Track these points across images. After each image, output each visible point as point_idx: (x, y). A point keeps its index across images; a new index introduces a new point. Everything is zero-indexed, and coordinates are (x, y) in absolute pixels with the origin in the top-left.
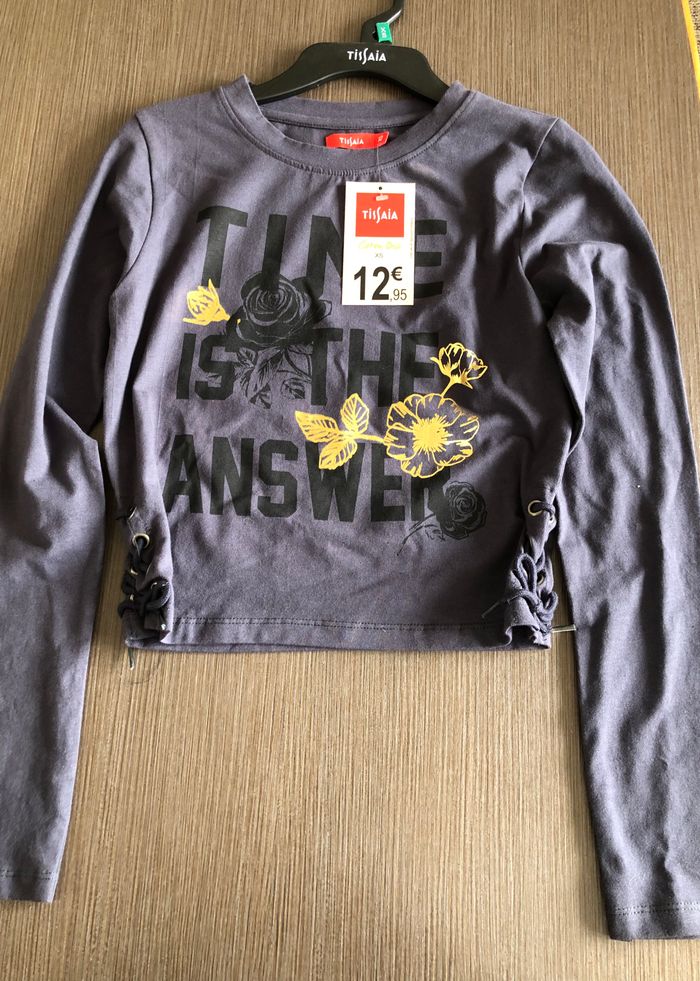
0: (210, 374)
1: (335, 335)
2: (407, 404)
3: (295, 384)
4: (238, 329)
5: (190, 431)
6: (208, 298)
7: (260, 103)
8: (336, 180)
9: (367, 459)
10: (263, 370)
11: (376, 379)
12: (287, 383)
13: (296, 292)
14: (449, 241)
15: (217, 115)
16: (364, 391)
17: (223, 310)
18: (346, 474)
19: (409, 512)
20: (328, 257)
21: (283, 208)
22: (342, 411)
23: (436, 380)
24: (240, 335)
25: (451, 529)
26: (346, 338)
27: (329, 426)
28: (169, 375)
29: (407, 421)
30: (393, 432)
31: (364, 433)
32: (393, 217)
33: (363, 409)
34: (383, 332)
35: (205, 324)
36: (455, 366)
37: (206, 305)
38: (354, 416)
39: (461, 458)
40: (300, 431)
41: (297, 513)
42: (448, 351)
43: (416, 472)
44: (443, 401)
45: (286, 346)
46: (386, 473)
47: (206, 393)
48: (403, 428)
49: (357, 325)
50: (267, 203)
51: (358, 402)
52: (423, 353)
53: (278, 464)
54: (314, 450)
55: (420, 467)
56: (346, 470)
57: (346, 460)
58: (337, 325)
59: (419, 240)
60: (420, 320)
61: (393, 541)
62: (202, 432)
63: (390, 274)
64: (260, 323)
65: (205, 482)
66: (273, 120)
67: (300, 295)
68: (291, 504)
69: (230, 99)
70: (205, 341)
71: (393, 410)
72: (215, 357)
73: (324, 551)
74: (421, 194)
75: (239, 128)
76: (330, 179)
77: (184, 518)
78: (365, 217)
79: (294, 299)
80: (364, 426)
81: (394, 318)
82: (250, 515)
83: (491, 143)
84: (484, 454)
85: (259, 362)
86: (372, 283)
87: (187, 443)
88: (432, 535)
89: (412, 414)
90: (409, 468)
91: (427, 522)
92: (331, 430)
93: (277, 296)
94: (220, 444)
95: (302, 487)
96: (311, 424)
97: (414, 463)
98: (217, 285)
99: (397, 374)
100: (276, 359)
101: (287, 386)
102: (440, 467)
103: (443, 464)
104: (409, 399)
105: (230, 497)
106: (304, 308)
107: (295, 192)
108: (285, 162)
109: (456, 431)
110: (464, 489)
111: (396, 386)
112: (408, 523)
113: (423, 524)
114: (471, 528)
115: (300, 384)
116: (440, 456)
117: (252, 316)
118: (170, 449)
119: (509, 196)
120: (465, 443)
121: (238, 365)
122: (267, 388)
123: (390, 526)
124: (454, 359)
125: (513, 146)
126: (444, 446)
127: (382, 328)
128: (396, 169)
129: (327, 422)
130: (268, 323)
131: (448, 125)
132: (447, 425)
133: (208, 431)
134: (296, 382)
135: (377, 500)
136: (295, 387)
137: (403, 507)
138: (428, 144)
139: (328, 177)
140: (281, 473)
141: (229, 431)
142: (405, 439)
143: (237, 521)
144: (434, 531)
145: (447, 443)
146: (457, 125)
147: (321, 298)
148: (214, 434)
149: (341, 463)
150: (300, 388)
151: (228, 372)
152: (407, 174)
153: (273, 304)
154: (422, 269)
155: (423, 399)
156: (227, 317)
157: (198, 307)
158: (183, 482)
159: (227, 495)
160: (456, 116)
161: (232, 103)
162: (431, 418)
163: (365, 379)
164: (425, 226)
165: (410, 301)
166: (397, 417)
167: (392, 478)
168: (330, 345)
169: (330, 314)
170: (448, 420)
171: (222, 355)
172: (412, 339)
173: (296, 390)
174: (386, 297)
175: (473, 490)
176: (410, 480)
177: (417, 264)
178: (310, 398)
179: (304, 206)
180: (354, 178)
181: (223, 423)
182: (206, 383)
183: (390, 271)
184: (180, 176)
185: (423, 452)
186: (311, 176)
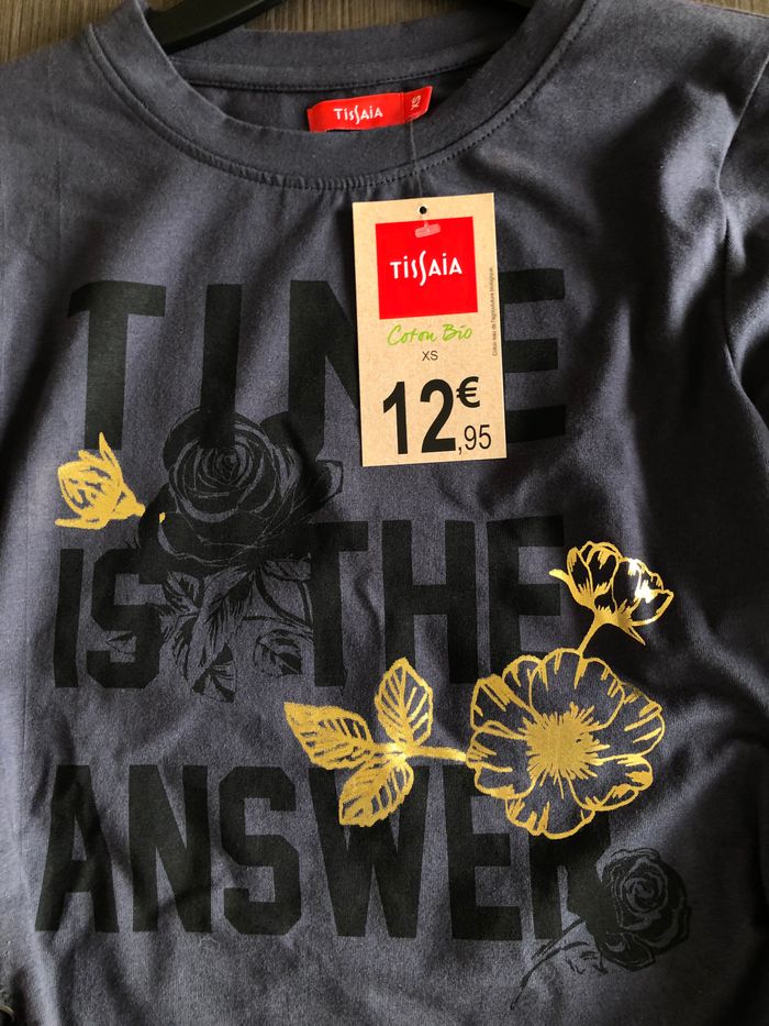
0: (115, 634)
1: (353, 537)
2: (509, 681)
3: (281, 642)
4: (161, 533)
5: (83, 758)
6: (102, 473)
7: (171, 49)
8: (333, 198)
9: (436, 803)
10: (216, 616)
11: (442, 621)
12: (264, 641)
13: (270, 446)
14: (570, 314)
15: (87, 84)
16: (420, 651)
17: (130, 495)
18: (396, 836)
19: (529, 923)
20: (330, 370)
21: (233, 270)
22: (377, 700)
23: (565, 619)
24: (166, 546)
25: (619, 948)
26: (375, 543)
27: (353, 734)
28: (38, 637)
29: (512, 717)
30: (485, 740)
31: (426, 744)
32: (452, 271)
33: (421, 692)
34: (447, 523)
35: (98, 526)
36: (602, 589)
37: (98, 487)
38: (402, 710)
39: (630, 793)
40: (296, 743)
41: (302, 923)
42: (585, 555)
43: (535, 825)
44: (583, 665)
45: (257, 563)
46: (477, 829)
47: (109, 676)
48: (503, 732)
49: (396, 511)
50: (200, 260)
51: (409, 677)
52: (534, 564)
53: (258, 820)
54: (326, 784)
55: (546, 812)
56: (395, 830)
57: (392, 808)
58: (356, 515)
59: (508, 315)
60: (524, 492)
61: (501, 982)
62: (106, 757)
63: (455, 394)
64: (205, 518)
65: (120, 863)
66: (200, 83)
67: (278, 451)
68: (290, 903)
69: (108, 49)
70: (100, 564)
71: (481, 690)
72: (120, 600)
73: (362, 1004)
74: (508, 214)
75: (134, 108)
76: (321, 197)
77: (84, 943)
78: (396, 276)
79: (267, 462)
80: (424, 727)
81: (468, 489)
82: (210, 931)
83: (645, 89)
84: (677, 786)
85: (207, 601)
86: (420, 416)
87: (78, 784)
88: (581, 964)
89: (521, 704)
90: (523, 817)
91: (569, 938)
92: (358, 741)
93: (233, 459)
94: (142, 780)
95: (309, 866)
96: (318, 729)
97: (533, 804)
98: (115, 444)
99: (484, 608)
100: (239, 594)
101: (266, 649)
102: (587, 813)
103: (594, 806)
104: (512, 668)
105: (171, 893)
106: (288, 479)
107: (254, 233)
108: (230, 171)
109: (616, 738)
110: (640, 861)
111: (484, 638)
112: (529, 944)
113: (561, 944)
114: (659, 945)
115: (291, 643)
116: (587, 787)
117: (187, 505)
118: (50, 796)
119: (692, 206)
120: (635, 759)
121: (167, 610)
122: (226, 656)
123: (493, 951)
124: (601, 575)
125: (694, 91)
126: (592, 768)
127: (445, 513)
128: (452, 164)
129: (349, 722)
130: (220, 517)
131: (554, 58)
132: (597, 727)
133: (119, 755)
134: (282, 637)
135: (461, 890)
136: (281, 649)
137: (517, 910)
138: (514, 106)
139: (316, 195)
140: (265, 839)
141: (157, 752)
142: (511, 755)
143: (186, 943)
144: (584, 955)
145: (599, 762)
146: (574, 57)
147: (320, 457)
148: (130, 759)
149: (382, 814)
150: (290, 650)
151: (148, 627)
152: (476, 175)
153: (226, 475)
154: (520, 377)
155: (541, 664)
156: (140, 510)
157: (82, 493)
158: (79, 863)
159: (164, 889)
160: (569, 37)
161: (114, 55)
162: (561, 712)
163: (419, 623)
164: (519, 284)
165: (499, 450)
166: (490, 709)
167: (488, 839)
168: (344, 559)
169: (339, 490)
170: (599, 716)
171: (135, 593)
172: (508, 533)
173: (285, 656)
174: (449, 445)
175: (658, 860)
176: (526, 843)
177: (508, 367)
178: (312, 672)
179: (273, 263)
180: (369, 191)
181: (145, 736)
182: (107, 653)
183: (455, 386)
184: (31, 219)
185: (549, 779)
186: (282, 196)
